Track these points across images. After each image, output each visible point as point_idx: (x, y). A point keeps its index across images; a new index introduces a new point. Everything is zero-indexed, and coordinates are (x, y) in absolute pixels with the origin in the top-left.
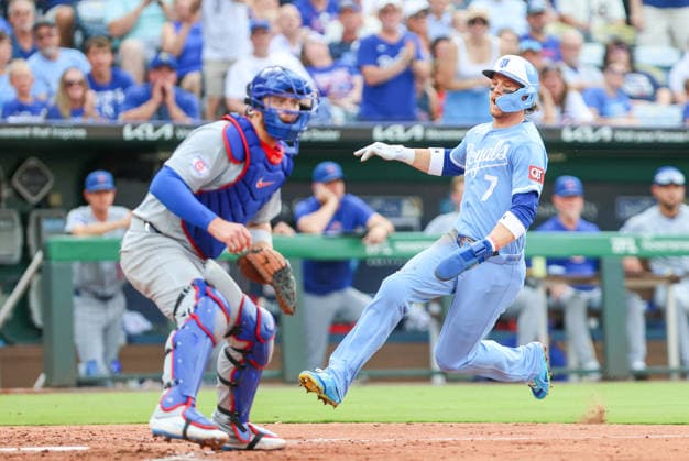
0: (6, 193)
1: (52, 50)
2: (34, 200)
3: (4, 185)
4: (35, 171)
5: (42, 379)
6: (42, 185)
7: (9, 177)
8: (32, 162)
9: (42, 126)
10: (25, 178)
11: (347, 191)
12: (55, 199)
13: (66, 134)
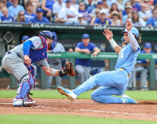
0: (1, 40)
1: (16, 5)
2: (8, 42)
3: (1, 38)
4: (9, 35)
5: (9, 87)
6: (11, 38)
7: (2, 36)
8: (8, 32)
9: (11, 24)
10: (6, 36)
11: (90, 41)
12: (14, 42)
13: (17, 26)
